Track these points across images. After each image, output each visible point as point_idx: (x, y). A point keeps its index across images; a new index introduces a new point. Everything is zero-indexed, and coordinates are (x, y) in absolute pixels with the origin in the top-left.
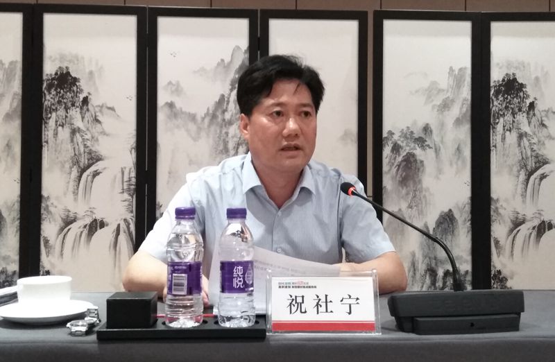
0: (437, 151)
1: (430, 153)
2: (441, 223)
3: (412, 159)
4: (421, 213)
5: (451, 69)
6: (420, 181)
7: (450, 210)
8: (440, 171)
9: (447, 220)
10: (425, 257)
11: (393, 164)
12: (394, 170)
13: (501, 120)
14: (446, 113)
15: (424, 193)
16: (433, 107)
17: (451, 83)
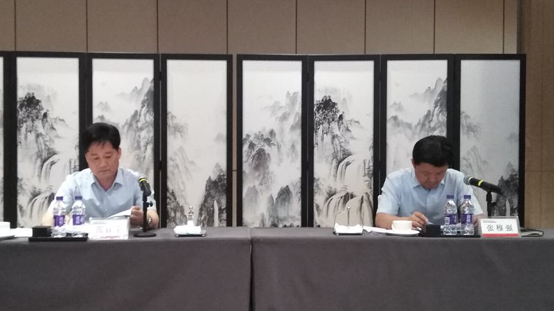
0: (279, 147)
1: (274, 148)
2: (281, 195)
3: (262, 153)
4: (268, 188)
5: (288, 93)
6: (268, 167)
7: (287, 186)
8: (281, 160)
9: (285, 193)
10: (270, 217)
11: (250, 156)
12: (250, 160)
13: (321, 126)
14: (284, 122)
15: (270, 175)
16: (276, 118)
17: (288, 102)
